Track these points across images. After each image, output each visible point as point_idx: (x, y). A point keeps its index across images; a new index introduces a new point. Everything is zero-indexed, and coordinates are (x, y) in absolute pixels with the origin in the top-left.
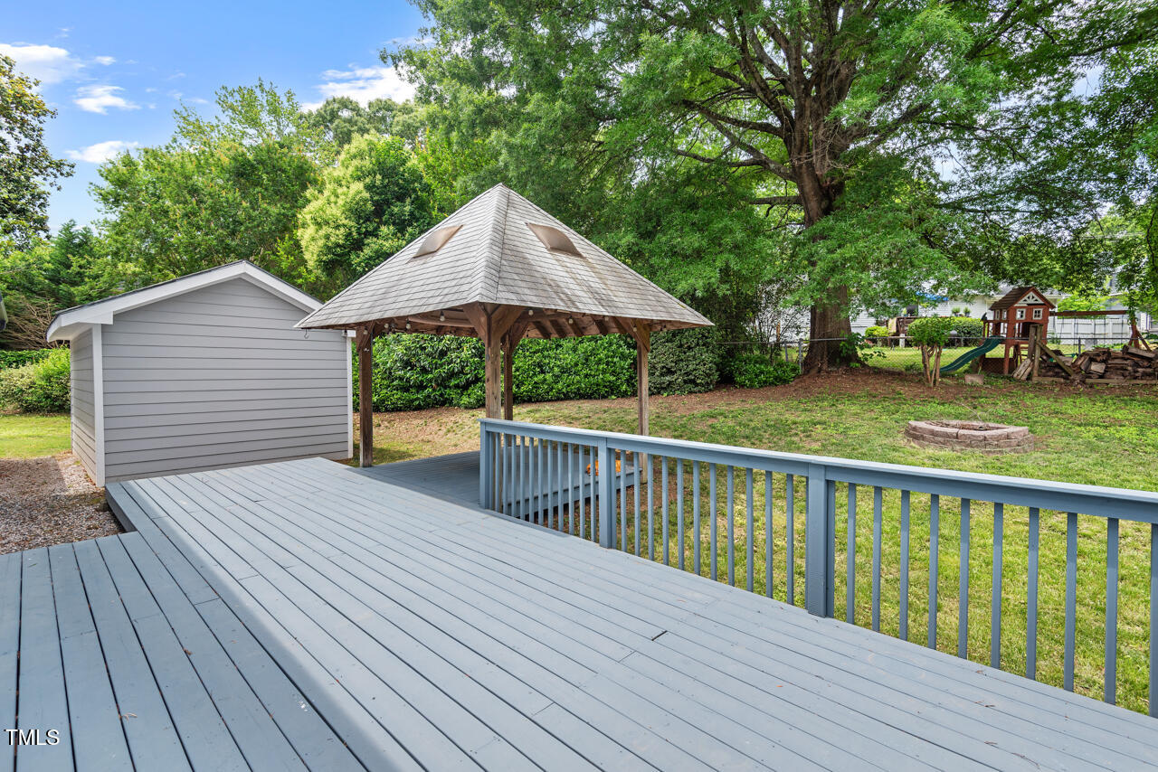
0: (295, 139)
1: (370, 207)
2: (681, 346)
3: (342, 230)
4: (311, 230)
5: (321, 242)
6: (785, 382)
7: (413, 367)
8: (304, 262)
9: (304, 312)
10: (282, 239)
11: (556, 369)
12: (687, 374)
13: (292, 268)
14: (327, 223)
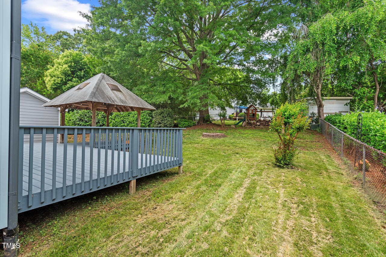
0: (45, 43)
1: (70, 72)
2: (163, 116)
3: (60, 79)
4: (49, 78)
5: (52, 82)
6: (191, 126)
7: (82, 121)
8: (46, 87)
9: (45, 102)
10: (39, 80)
11: (127, 122)
12: (165, 124)
13: (42, 89)
14: (55, 76)
